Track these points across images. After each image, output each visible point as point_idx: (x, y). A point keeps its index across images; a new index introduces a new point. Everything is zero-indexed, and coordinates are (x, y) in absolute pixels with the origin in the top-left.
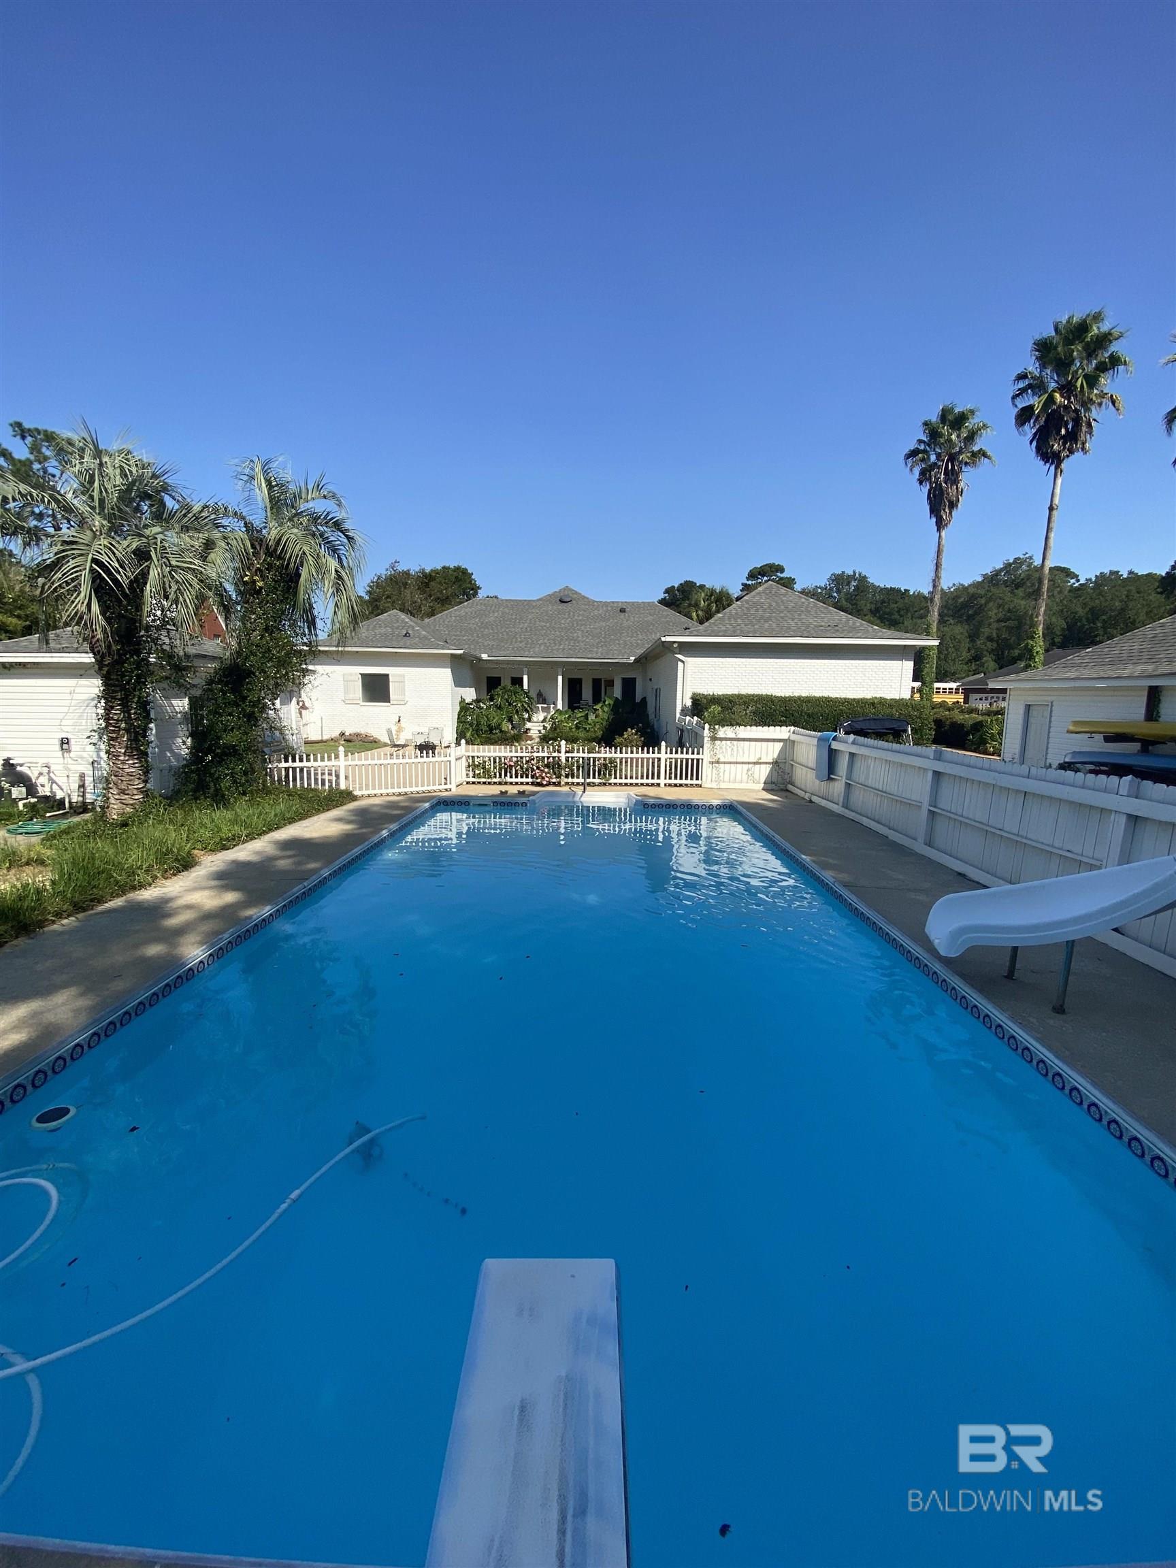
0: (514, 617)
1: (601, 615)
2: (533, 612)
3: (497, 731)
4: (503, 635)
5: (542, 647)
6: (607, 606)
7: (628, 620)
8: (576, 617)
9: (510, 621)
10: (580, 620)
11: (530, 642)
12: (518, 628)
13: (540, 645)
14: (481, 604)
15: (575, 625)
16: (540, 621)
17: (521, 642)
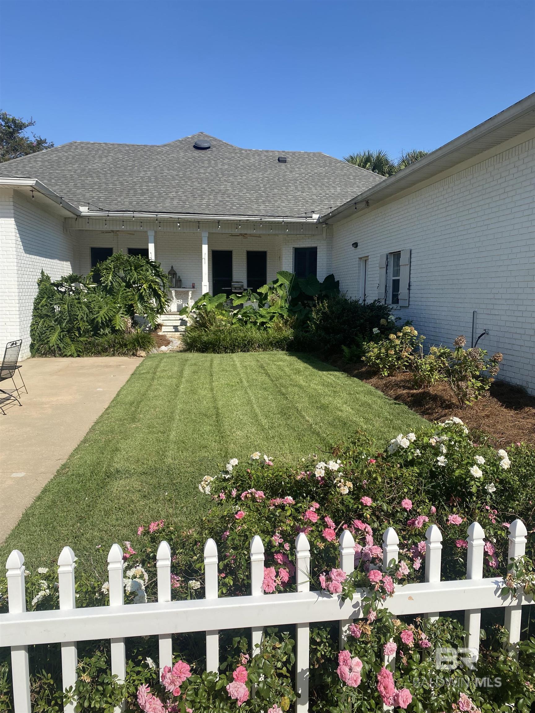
0: (130, 163)
1: (254, 165)
2: (158, 160)
3: (107, 331)
4: (115, 185)
5: (175, 202)
6: (259, 155)
7: (291, 172)
8: (220, 166)
9: (125, 169)
10: (226, 170)
11: (156, 194)
12: (137, 177)
13: (172, 199)
14: (82, 147)
15: (220, 176)
16: (169, 169)
17: (143, 194)
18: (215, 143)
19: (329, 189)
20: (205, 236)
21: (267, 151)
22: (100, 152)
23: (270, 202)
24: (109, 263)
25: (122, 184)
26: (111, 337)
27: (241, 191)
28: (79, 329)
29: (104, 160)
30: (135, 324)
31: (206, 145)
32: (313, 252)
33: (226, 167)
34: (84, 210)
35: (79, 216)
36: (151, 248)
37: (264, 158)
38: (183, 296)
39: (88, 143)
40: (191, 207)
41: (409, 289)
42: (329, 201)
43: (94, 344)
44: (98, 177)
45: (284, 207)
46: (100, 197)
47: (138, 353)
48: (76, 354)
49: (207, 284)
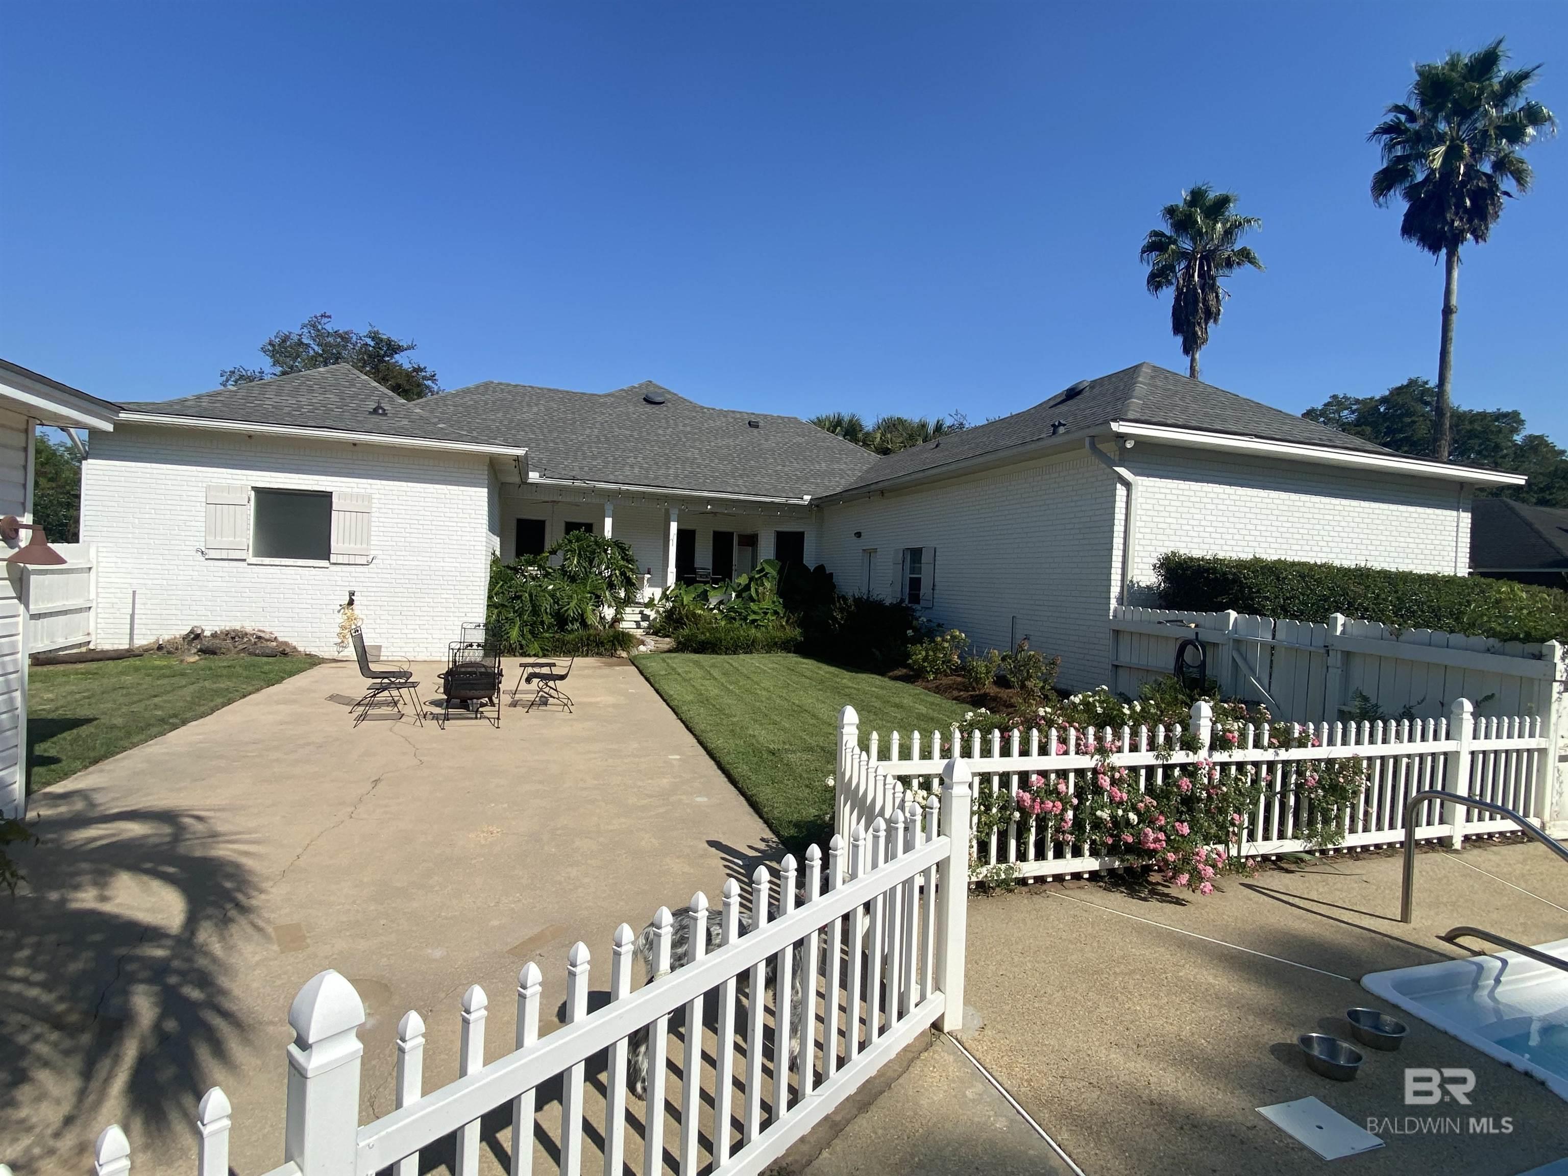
0: (569, 416)
1: (721, 428)
2: (603, 414)
4: (557, 444)
5: (636, 470)
6: (725, 416)
7: (766, 440)
8: (681, 428)
9: (564, 423)
10: (689, 433)
11: (611, 459)
12: (582, 435)
13: (632, 466)
14: (502, 390)
15: (684, 440)
16: (620, 428)
17: (594, 458)
18: (669, 396)
19: (813, 464)
20: (674, 513)
21: (734, 412)
22: (527, 399)
26: (583, 633)
27: (712, 461)
29: (535, 409)
31: (658, 399)
32: (798, 538)
33: (688, 429)
34: (534, 476)
35: (525, 483)
36: (607, 524)
37: (732, 420)
39: (509, 385)
40: (656, 478)
41: (933, 589)
42: (815, 479)
44: (534, 432)
45: (766, 483)
46: (541, 459)
48: (541, 654)
49: (674, 570)
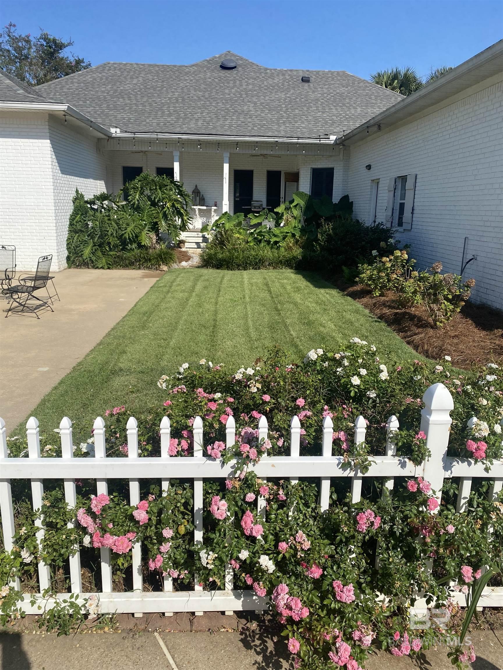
0: (160, 84)
1: (277, 85)
2: (186, 80)
3: (134, 246)
4: (145, 106)
5: (200, 123)
6: (283, 75)
7: (313, 92)
8: (244, 87)
9: (154, 90)
10: (250, 90)
11: (182, 115)
12: (165, 98)
13: (197, 120)
14: (115, 68)
15: (244, 96)
16: (195, 90)
17: (170, 115)
18: (241, 62)
19: (349, 109)
20: (226, 156)
21: (291, 71)
22: (132, 73)
23: (290, 123)
24: (137, 182)
25: (151, 105)
26: (137, 251)
27: (262, 111)
28: (109, 243)
29: (135, 81)
30: (160, 239)
31: (232, 65)
32: (329, 173)
33: (250, 87)
34: (115, 131)
35: (110, 137)
36: (176, 167)
37: (288, 77)
38: (206, 214)
39: (120, 64)
40: (214, 128)
41: (412, 213)
42: (349, 122)
43: (122, 258)
44: (130, 99)
45: (304, 128)
46: (130, 119)
47: (161, 267)
48: (106, 267)
49: (228, 203)
